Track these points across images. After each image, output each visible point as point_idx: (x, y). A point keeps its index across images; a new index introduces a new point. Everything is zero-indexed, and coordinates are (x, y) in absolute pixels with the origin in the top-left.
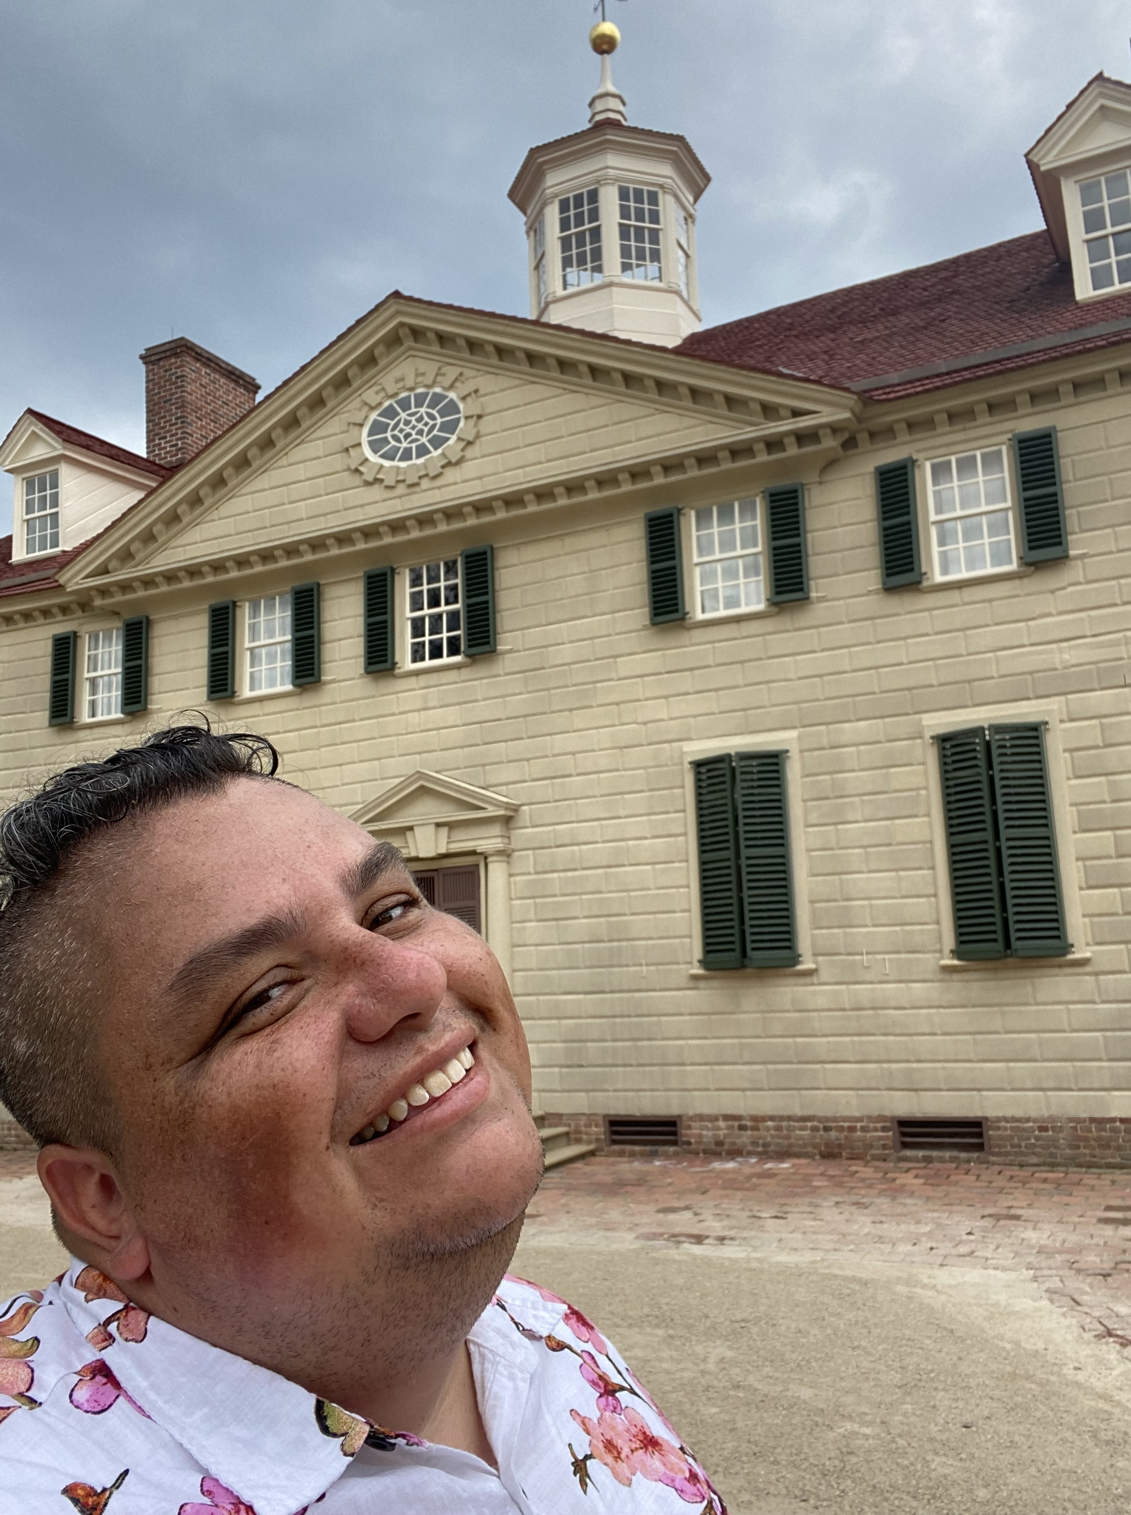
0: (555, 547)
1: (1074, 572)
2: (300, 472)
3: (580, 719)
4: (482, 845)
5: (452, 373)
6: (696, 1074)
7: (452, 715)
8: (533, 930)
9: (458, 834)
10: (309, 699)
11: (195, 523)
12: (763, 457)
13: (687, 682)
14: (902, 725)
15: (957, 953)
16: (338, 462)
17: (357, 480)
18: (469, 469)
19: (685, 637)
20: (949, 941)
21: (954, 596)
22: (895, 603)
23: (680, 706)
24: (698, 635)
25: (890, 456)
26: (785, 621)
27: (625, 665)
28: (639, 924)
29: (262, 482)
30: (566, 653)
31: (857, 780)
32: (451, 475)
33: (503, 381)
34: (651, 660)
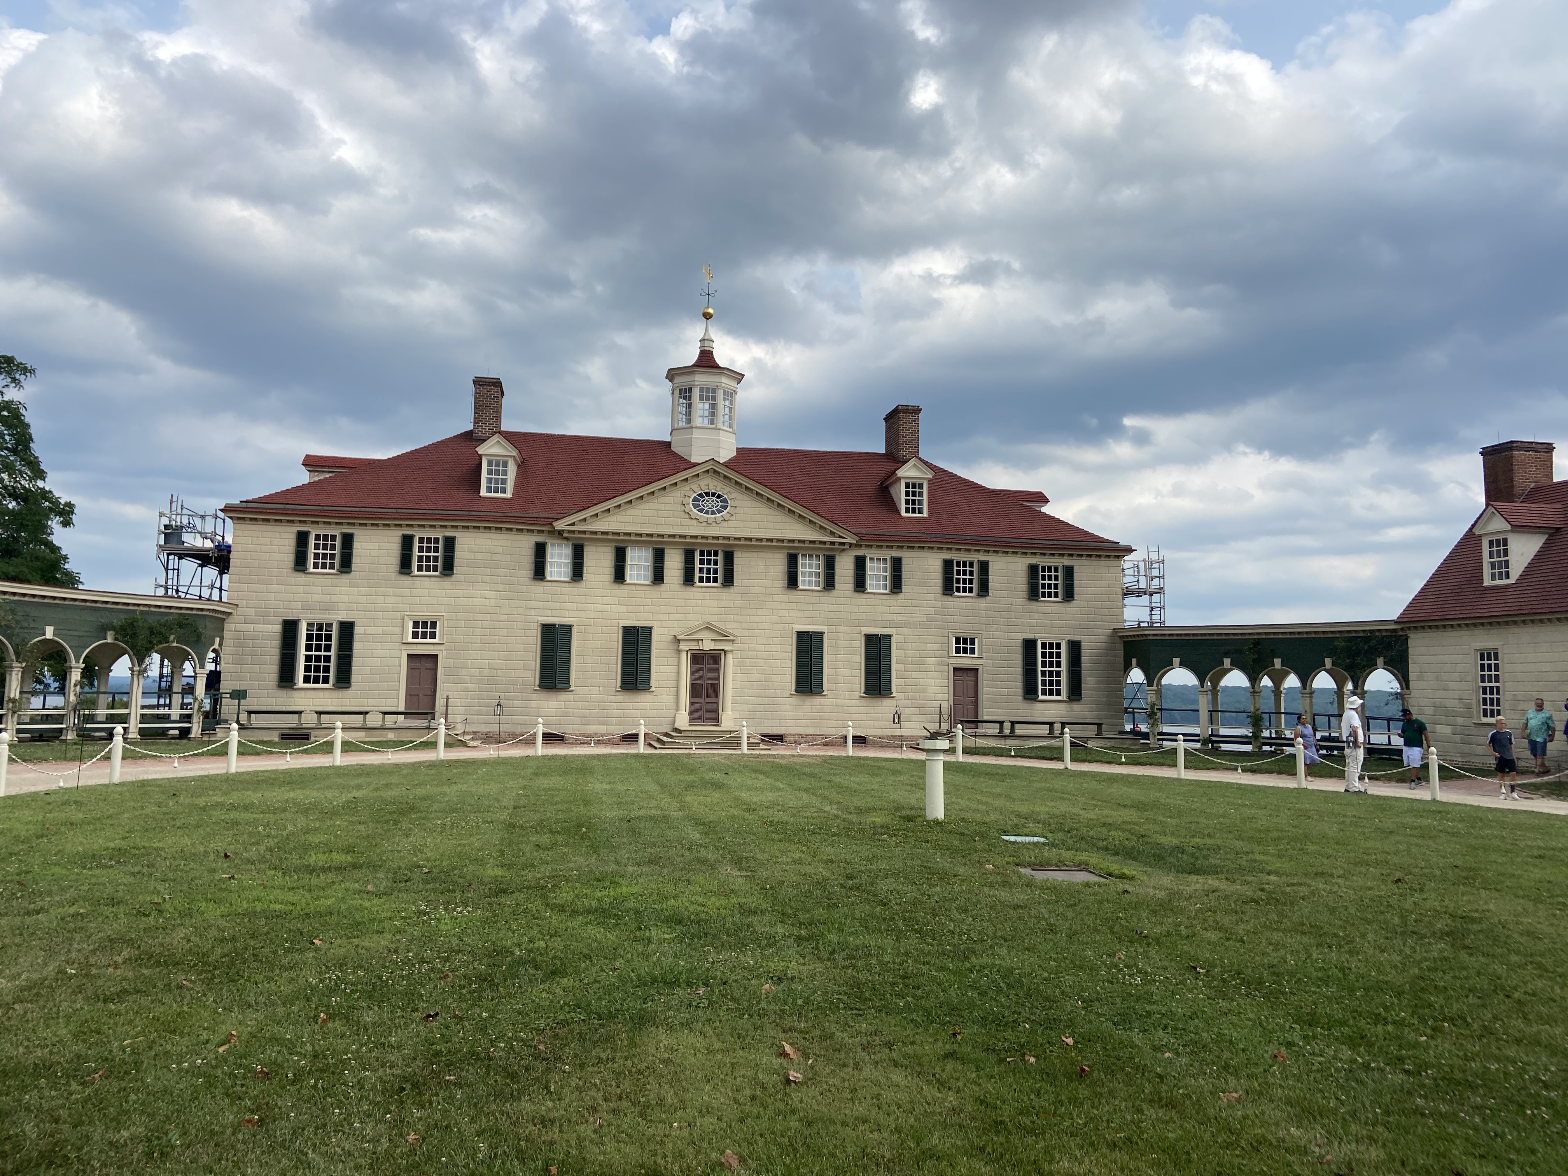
0: (755, 554)
1: (901, 595)
2: (663, 507)
3: (759, 612)
4: (726, 649)
5: (727, 489)
6: (790, 722)
7: (714, 603)
8: (740, 677)
9: (718, 644)
10: (656, 588)
11: (614, 514)
12: (828, 546)
13: (794, 606)
14: (856, 629)
15: (865, 693)
16: (680, 507)
17: (687, 516)
18: (731, 523)
19: (795, 592)
20: (863, 690)
21: (872, 596)
22: (857, 594)
23: (792, 614)
24: (799, 593)
25: (860, 553)
26: (826, 594)
27: (777, 598)
28: (775, 678)
29: (646, 506)
30: (757, 590)
31: (841, 643)
32: (724, 524)
33: (746, 498)
34: (785, 598)
